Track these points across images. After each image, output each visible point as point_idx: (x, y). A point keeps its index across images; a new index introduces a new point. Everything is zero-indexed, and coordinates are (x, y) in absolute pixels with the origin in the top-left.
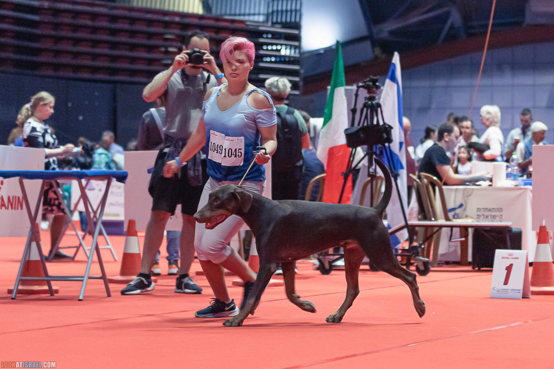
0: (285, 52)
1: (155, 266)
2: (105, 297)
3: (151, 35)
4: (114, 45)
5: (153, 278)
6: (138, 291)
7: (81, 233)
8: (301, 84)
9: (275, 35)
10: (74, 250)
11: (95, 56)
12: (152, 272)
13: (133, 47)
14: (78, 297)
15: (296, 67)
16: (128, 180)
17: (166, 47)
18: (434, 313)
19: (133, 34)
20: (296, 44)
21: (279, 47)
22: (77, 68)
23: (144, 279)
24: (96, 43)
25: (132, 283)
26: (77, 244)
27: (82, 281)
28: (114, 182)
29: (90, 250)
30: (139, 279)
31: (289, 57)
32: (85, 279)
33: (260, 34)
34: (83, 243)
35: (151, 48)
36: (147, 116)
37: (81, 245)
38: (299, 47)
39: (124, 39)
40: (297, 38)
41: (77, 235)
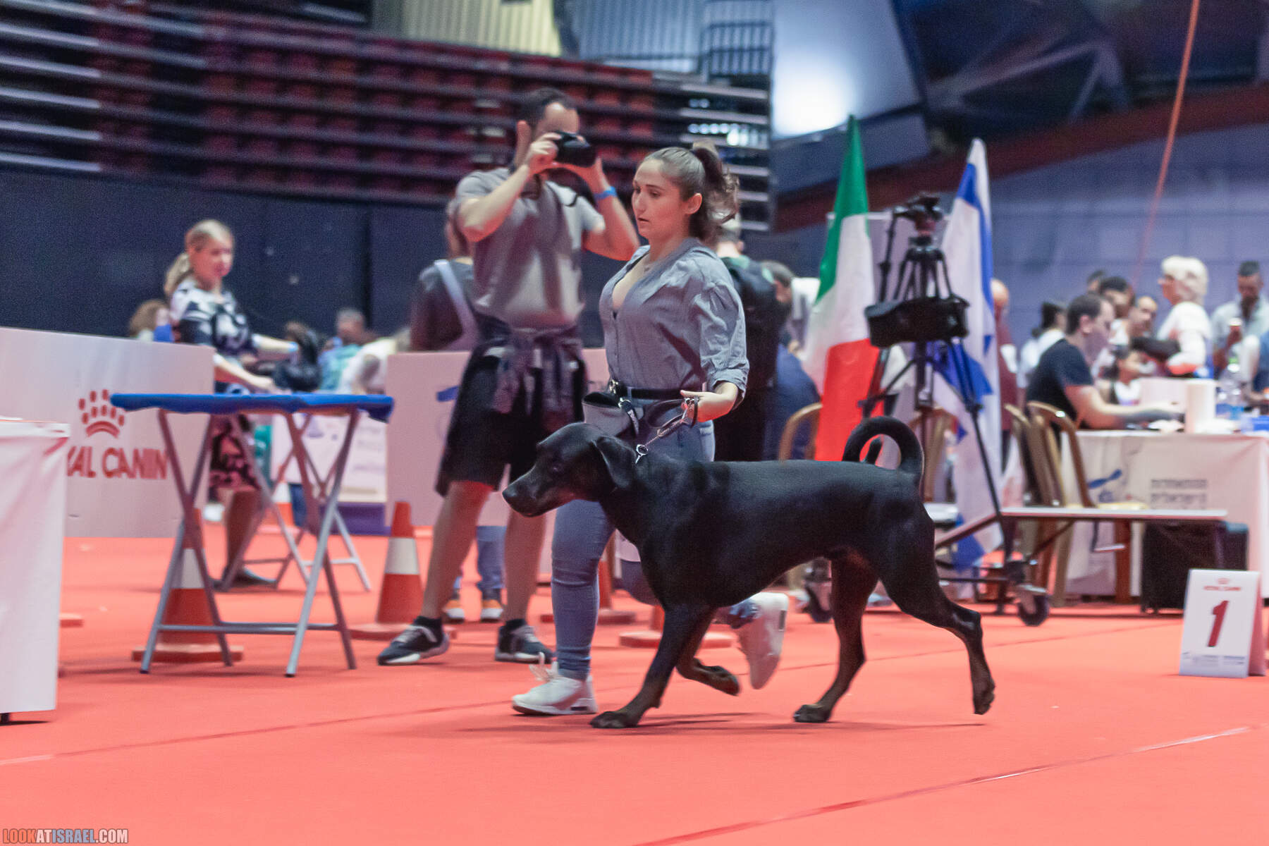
0: (737, 138)
1: (453, 602)
2: (343, 670)
3: (447, 102)
4: (368, 123)
5: (447, 628)
6: (414, 657)
7: (291, 531)
8: (772, 208)
9: (717, 103)
10: (278, 566)
11: (325, 147)
12: (446, 615)
13: (408, 126)
14: (284, 668)
15: (761, 172)
16: (395, 416)
17: (480, 127)
18: (1056, 707)
19: (409, 98)
20: (760, 120)
21: (724, 129)
22: (284, 172)
23: (427, 631)
24: (326, 117)
25: (402, 639)
26: (283, 554)
27: (293, 633)
28: (365, 420)
29: (310, 567)
30: (418, 631)
31: (745, 149)
32: (301, 630)
33: (684, 99)
34: (297, 551)
35: (447, 130)
36: (430, 276)
37: (291, 556)
38: (766, 129)
39: (388, 109)
40: (763, 109)
41: (283, 534)
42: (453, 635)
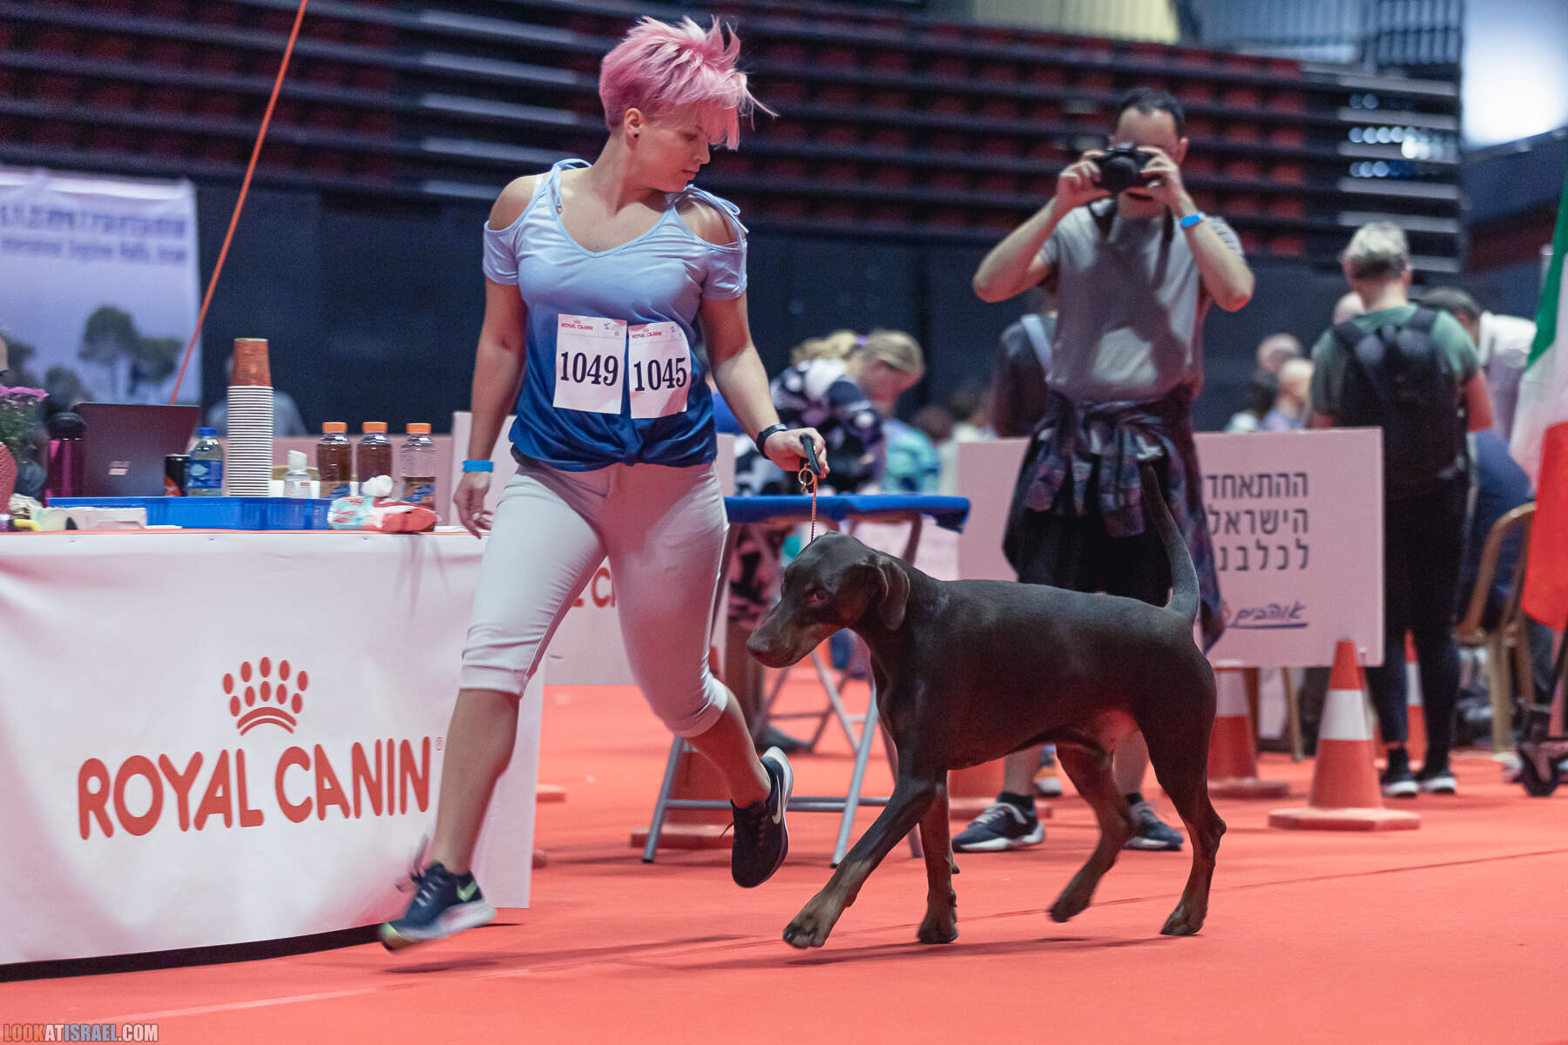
0: (1414, 148)
1: (1046, 770)
2: (905, 860)
3: (1026, 106)
4: (922, 136)
5: (1040, 804)
6: (1000, 842)
7: (831, 677)
8: (1463, 242)
9: (1388, 101)
10: (813, 724)
11: (868, 169)
12: (1036, 787)
13: (977, 140)
14: (831, 857)
15: (1446, 193)
16: (970, 524)
17: (1071, 138)
19: (976, 102)
20: (1446, 124)
21: (1394, 136)
22: (815, 203)
23: (1015, 810)
24: (869, 130)
25: (983, 819)
26: (821, 705)
27: (841, 810)
28: (929, 525)
29: (864, 723)
30: (1002, 808)
31: (1427, 164)
32: (851, 806)
33: (1343, 97)
34: (840, 704)
35: (1028, 143)
36: (1014, 336)
37: (832, 709)
38: (1456, 135)
39: (948, 116)
40: (1452, 108)
41: (822, 681)
42: (1048, 814)
